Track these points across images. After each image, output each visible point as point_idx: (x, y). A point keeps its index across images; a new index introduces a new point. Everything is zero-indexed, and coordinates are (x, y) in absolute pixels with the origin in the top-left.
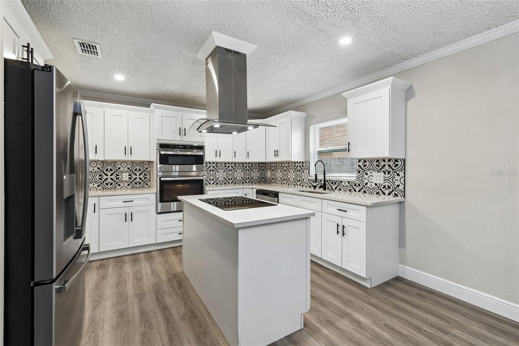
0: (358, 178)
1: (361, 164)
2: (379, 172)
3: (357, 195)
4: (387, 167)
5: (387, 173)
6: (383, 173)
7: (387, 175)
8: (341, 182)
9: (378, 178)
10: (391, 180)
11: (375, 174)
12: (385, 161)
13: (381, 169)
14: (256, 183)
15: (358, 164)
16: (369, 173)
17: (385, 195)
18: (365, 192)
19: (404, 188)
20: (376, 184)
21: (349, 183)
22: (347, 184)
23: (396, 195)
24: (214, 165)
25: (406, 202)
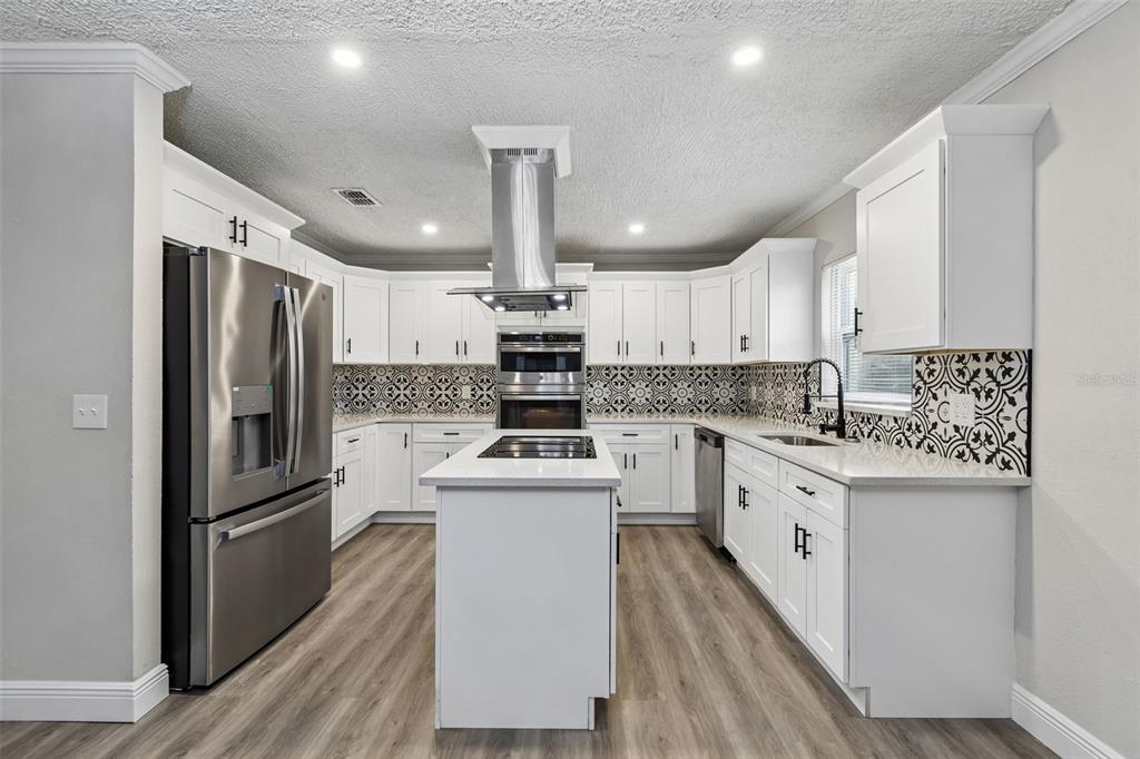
0: (915, 409)
1: (921, 367)
2: (963, 390)
3: (914, 458)
4: (983, 378)
5: (983, 394)
6: (973, 394)
7: (983, 403)
8: (880, 418)
9: (960, 409)
10: (993, 417)
11: (954, 396)
12: (978, 360)
13: (968, 384)
14: (724, 413)
15: (916, 367)
16: (940, 393)
17: (979, 461)
18: (931, 449)
19: (1029, 444)
20: (957, 429)
21: (896, 420)
22: (892, 424)
23: (1007, 465)
24: (624, 372)
25: (1035, 493)
